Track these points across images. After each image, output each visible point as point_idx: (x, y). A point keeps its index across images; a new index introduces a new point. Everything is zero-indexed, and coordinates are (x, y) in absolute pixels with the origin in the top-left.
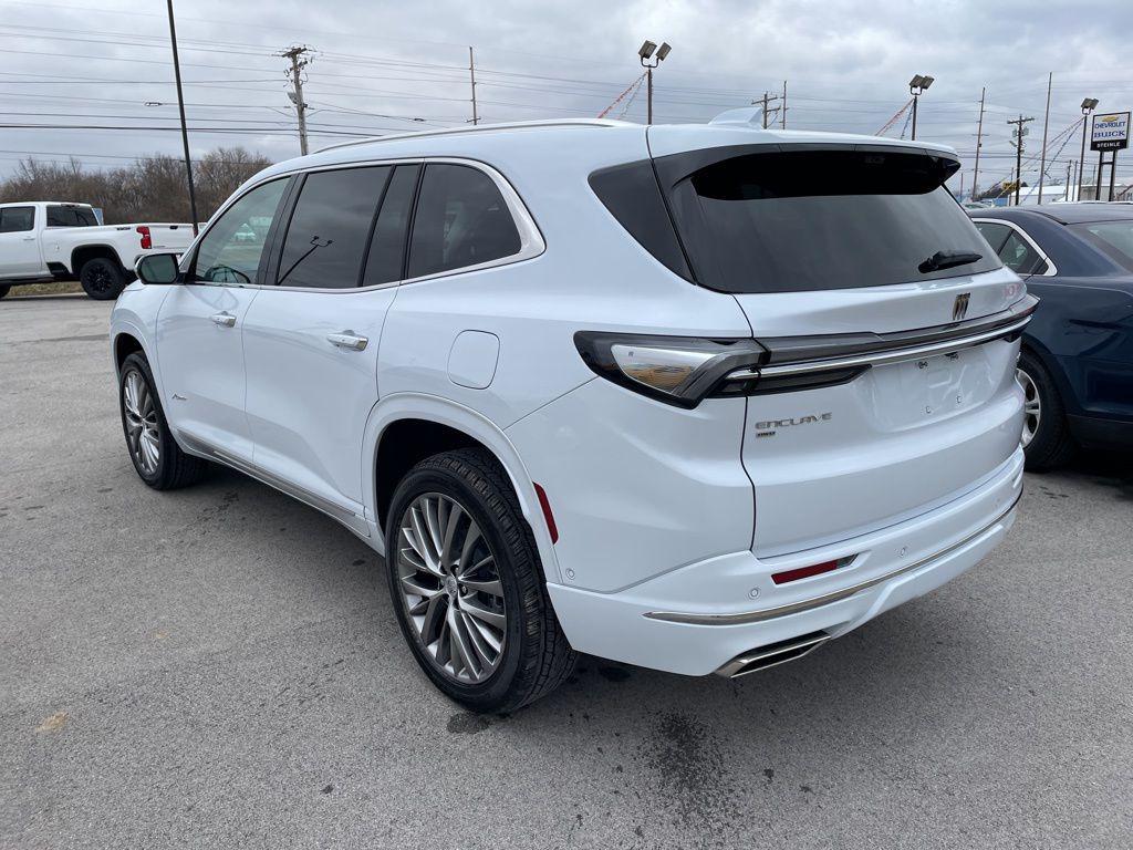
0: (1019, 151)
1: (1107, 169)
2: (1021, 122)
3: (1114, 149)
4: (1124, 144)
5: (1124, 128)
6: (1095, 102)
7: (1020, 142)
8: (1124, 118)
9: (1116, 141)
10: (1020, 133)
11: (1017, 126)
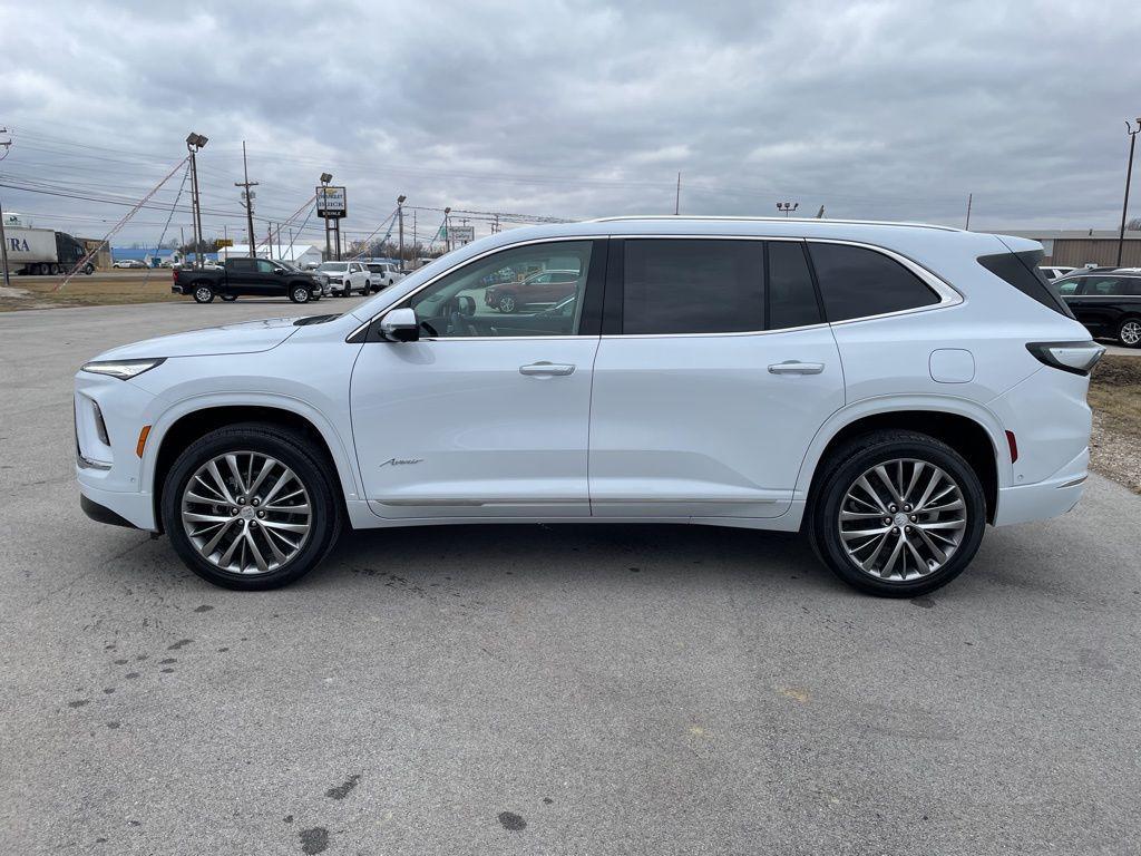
0: (250, 213)
1: (332, 233)
2: (247, 185)
3: (336, 218)
4: (343, 214)
5: (342, 200)
6: (330, 176)
7: (249, 204)
8: (340, 192)
9: (337, 211)
10: (249, 196)
11: (244, 189)
